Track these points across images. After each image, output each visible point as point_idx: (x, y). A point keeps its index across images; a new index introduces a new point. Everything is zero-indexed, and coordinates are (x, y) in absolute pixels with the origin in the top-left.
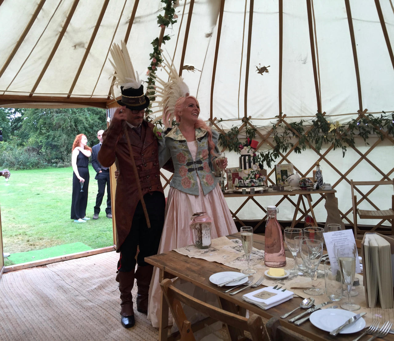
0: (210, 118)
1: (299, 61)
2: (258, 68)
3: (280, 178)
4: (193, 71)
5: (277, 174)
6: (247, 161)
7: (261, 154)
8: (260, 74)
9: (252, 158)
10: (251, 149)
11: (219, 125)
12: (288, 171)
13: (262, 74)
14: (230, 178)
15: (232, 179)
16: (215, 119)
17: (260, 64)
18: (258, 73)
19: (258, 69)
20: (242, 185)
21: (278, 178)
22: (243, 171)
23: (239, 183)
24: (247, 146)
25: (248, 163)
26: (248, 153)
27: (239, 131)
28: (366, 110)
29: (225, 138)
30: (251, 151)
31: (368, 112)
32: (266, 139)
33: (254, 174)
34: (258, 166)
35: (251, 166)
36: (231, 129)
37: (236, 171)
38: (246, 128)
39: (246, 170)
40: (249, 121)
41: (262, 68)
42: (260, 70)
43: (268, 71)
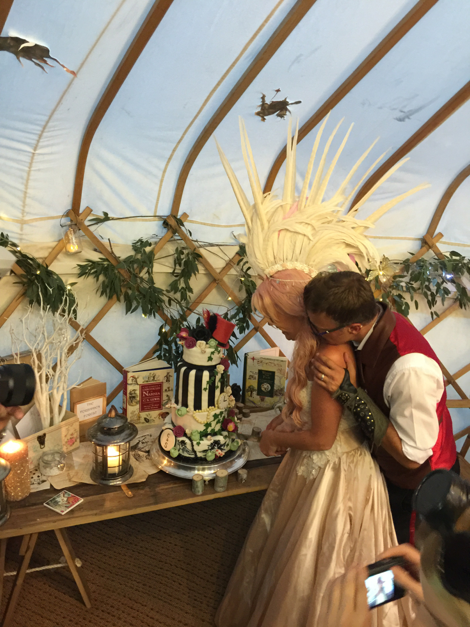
0: (70, 207)
2: (263, 101)
3: (253, 387)
6: (204, 385)
9: (218, 377)
10: (216, 349)
11: (98, 232)
12: (276, 374)
13: (263, 119)
14: (134, 397)
15: (138, 399)
16: (89, 211)
17: (278, 91)
19: (263, 105)
22: (191, 413)
23: (178, 447)
24: (206, 340)
25: (207, 391)
26: (210, 362)
27: (155, 252)
28: (441, 235)
29: (116, 272)
30: (218, 356)
31: (443, 240)
32: (222, 280)
33: (221, 419)
34: (231, 395)
35: (216, 399)
36: (133, 246)
37: (152, 378)
38: (177, 249)
39: (200, 411)
40: (181, 227)
41: (274, 104)
42: (266, 106)
43: (288, 113)
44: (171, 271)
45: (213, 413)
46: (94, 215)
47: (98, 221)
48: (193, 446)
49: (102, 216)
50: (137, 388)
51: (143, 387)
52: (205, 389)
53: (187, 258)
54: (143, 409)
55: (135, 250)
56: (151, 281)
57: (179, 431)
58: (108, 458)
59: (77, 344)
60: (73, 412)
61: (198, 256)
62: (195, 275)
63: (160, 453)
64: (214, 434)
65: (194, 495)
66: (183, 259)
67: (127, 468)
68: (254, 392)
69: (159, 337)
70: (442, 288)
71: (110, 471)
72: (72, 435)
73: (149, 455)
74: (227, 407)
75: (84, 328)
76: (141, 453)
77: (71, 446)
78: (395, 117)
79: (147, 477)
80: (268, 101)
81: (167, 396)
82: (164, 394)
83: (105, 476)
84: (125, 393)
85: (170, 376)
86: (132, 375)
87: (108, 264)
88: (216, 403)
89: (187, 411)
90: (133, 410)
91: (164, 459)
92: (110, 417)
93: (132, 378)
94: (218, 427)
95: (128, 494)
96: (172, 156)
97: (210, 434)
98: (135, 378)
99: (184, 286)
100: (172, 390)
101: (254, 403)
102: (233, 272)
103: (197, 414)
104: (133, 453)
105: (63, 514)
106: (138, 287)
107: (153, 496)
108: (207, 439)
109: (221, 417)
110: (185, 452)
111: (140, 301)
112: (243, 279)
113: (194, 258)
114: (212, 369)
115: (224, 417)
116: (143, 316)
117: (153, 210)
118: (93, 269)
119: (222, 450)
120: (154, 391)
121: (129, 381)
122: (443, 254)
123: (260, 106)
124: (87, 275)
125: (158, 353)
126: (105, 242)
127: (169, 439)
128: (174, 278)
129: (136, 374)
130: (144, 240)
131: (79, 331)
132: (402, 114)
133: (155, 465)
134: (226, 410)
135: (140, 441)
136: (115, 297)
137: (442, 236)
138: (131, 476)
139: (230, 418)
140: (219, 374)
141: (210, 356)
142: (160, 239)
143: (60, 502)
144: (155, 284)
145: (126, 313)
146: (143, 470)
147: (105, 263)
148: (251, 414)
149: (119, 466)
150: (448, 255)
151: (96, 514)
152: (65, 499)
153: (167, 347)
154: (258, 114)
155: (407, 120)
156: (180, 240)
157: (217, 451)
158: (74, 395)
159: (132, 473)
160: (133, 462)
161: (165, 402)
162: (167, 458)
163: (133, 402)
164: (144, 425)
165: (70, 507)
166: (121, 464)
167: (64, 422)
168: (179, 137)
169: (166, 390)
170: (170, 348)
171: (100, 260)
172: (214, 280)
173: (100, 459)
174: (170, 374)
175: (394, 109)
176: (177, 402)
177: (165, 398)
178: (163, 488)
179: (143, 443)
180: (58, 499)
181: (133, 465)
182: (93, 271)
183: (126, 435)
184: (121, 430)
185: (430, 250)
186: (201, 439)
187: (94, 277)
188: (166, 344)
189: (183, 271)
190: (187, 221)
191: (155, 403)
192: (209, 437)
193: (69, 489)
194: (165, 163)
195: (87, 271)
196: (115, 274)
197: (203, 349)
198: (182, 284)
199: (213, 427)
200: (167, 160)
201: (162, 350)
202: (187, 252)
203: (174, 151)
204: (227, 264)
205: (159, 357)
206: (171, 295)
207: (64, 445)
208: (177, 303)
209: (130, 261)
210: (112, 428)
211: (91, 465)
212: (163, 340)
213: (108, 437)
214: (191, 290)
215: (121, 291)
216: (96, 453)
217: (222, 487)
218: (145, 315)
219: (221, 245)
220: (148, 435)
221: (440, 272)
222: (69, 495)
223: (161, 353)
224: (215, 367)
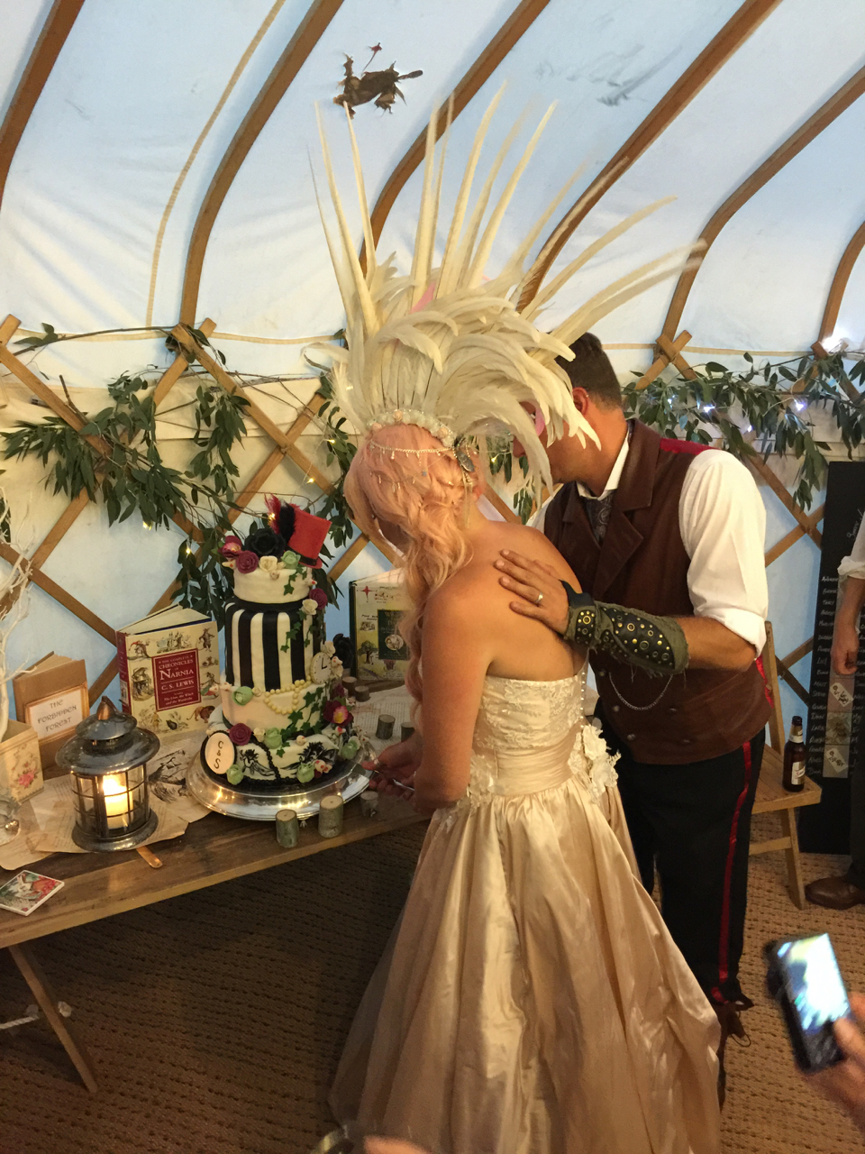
8: (341, 110)
9: (307, 624)
10: (299, 571)
13: (351, 114)
14: (143, 683)
15: (152, 685)
17: (377, 48)
19: (348, 80)
20: (258, 776)
21: (363, 645)
22: (262, 697)
23: (241, 763)
24: (278, 554)
25: (289, 650)
26: (288, 595)
27: (155, 400)
28: (687, 335)
29: (82, 443)
30: (303, 582)
31: (690, 344)
32: (292, 448)
33: (320, 702)
34: (334, 655)
35: (307, 665)
36: (110, 390)
37: (175, 643)
38: (200, 389)
39: (278, 690)
40: (203, 346)
41: (370, 78)
42: (353, 82)
43: (397, 98)
44: (191, 435)
45: (304, 692)
46: (24, 331)
47: (34, 343)
48: (270, 758)
49: (42, 333)
50: (148, 664)
51: (158, 663)
52: (285, 648)
53: (221, 407)
54: (162, 704)
55: (116, 398)
56: (154, 456)
57: (240, 734)
58: (107, 800)
59: (17, 589)
60: (25, 722)
61: (242, 403)
62: (240, 439)
63: (207, 778)
64: (309, 731)
65: (282, 849)
66: (213, 408)
67: (145, 815)
68: (373, 654)
69: (181, 566)
70: (696, 431)
71: (111, 824)
72: (26, 765)
73: (184, 788)
74: (329, 680)
75: (28, 557)
76: (169, 787)
77: (26, 787)
78: (600, 97)
79: (186, 827)
80: (358, 73)
81: (209, 674)
82: (202, 672)
83: (103, 835)
84: (125, 677)
85: (210, 635)
86: (135, 641)
87: (63, 429)
88: (307, 673)
89: (253, 694)
90: (143, 708)
91: (217, 789)
92: (102, 721)
93: (135, 646)
94: (314, 720)
95: (153, 862)
96: (173, 199)
97: (301, 733)
98: (142, 645)
99: (220, 463)
100: (216, 662)
101: (375, 674)
102: (312, 429)
103: (275, 695)
104: (153, 787)
105: (27, 913)
106: (129, 469)
107: (202, 860)
108: (296, 743)
109: (319, 698)
110: (256, 772)
111: (137, 497)
112: (333, 441)
113: (235, 406)
114: (293, 609)
115: (325, 698)
116: (145, 525)
117: (144, 316)
118: (35, 439)
119: (326, 761)
120: (181, 668)
121: (131, 653)
122: (695, 369)
123: (341, 84)
124: (23, 454)
125: (180, 598)
126: (54, 385)
127: (221, 750)
128: (200, 449)
129: (143, 639)
130: (132, 378)
131: (17, 564)
132: (614, 88)
133: (199, 804)
134: (326, 686)
135: (163, 765)
136: (84, 494)
137: (690, 337)
138: (154, 829)
139: (336, 699)
140: (308, 617)
141: (287, 583)
142: (164, 374)
143: (17, 892)
144: (162, 461)
145: (111, 523)
146: (175, 816)
147: (57, 427)
148: (371, 694)
149: (129, 812)
150: (702, 370)
151: (93, 907)
152: (28, 886)
153: (196, 584)
154: (340, 101)
155: (622, 101)
156: (203, 373)
157: (318, 762)
158: (23, 689)
159: (156, 824)
160: (155, 804)
161: (204, 687)
162: (221, 788)
163: (142, 693)
164: (168, 735)
165: (39, 900)
166: (131, 808)
167: (7, 742)
168: (186, 159)
169: (205, 664)
170: (205, 584)
171: (47, 422)
172: (278, 448)
173: (89, 803)
174: (209, 632)
175: (598, 80)
176: (231, 679)
177: (203, 679)
178: (219, 843)
179: (169, 768)
180: (13, 888)
181: (155, 810)
182: (33, 444)
183: (136, 751)
184: (124, 744)
185: (670, 364)
186: (285, 744)
187: (39, 456)
188: (195, 578)
189: (215, 433)
190: (213, 335)
191: (185, 691)
192: (300, 738)
193: (33, 867)
194: (160, 217)
195: (22, 445)
196: (79, 447)
197: (274, 572)
198: (216, 460)
199: (305, 720)
200: (163, 209)
201: (189, 591)
202: (219, 396)
203: (177, 189)
204: (300, 416)
205: (185, 604)
206: (196, 480)
207: (12, 786)
208: (209, 496)
209: (106, 419)
210: (108, 741)
211: (71, 815)
212: (188, 572)
213: (99, 759)
214: (234, 470)
215: (95, 480)
216: (79, 792)
217: (334, 828)
218: (149, 524)
219: (285, 380)
220: (178, 752)
221: (690, 404)
222: (34, 877)
223: (186, 597)
224: (299, 604)
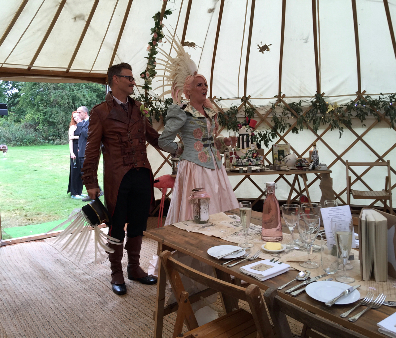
0: (209, 96)
1: (301, 39)
2: (259, 46)
3: (277, 158)
4: (194, 47)
5: (274, 154)
6: (245, 140)
7: (259, 133)
8: (261, 53)
9: (250, 137)
10: (249, 128)
11: (218, 104)
12: (285, 151)
13: (263, 53)
14: (228, 157)
16: (215, 97)
17: (261, 42)
18: (260, 51)
19: (260, 48)
20: (239, 164)
21: (275, 158)
22: (241, 150)
23: (237, 162)
25: (246, 142)
27: (238, 110)
29: (224, 117)
30: (250, 131)
32: (266, 119)
34: (256, 145)
36: (230, 108)
38: (245, 107)
39: (244, 149)
40: (248, 100)
41: (263, 47)
44: (244, 117)
45: (248, 150)
46: (217, 99)
47: (219, 100)
49: (220, 98)
56: (236, 120)
57: (237, 157)
61: (255, 110)
68: (277, 160)
74: (254, 149)
88: (249, 147)
102: (269, 116)
109: (252, 152)
117: (237, 96)
126: (220, 107)
130: (235, 106)
136: (224, 126)
141: (246, 130)
142: (241, 105)
147: (220, 114)
155: (307, 42)
157: (250, 163)
186: (244, 159)
189: (249, 116)
190: (250, 98)
197: (244, 128)
199: (248, 155)
204: (267, 113)
215: (226, 124)
219: (265, 107)
224: (248, 134)
